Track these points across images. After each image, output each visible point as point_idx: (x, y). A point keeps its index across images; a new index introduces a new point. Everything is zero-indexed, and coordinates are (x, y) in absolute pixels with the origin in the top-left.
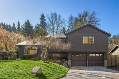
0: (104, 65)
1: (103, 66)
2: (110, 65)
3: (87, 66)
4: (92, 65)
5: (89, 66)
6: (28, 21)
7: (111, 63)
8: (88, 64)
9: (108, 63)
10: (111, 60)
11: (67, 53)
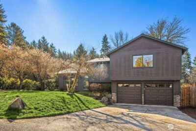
0: (175, 104)
1: (173, 105)
2: (186, 104)
3: (141, 104)
4: (151, 103)
5: (145, 104)
6: (81, 45)
7: (190, 102)
8: (143, 100)
9: (182, 100)
10: (189, 94)
11: (110, 83)
